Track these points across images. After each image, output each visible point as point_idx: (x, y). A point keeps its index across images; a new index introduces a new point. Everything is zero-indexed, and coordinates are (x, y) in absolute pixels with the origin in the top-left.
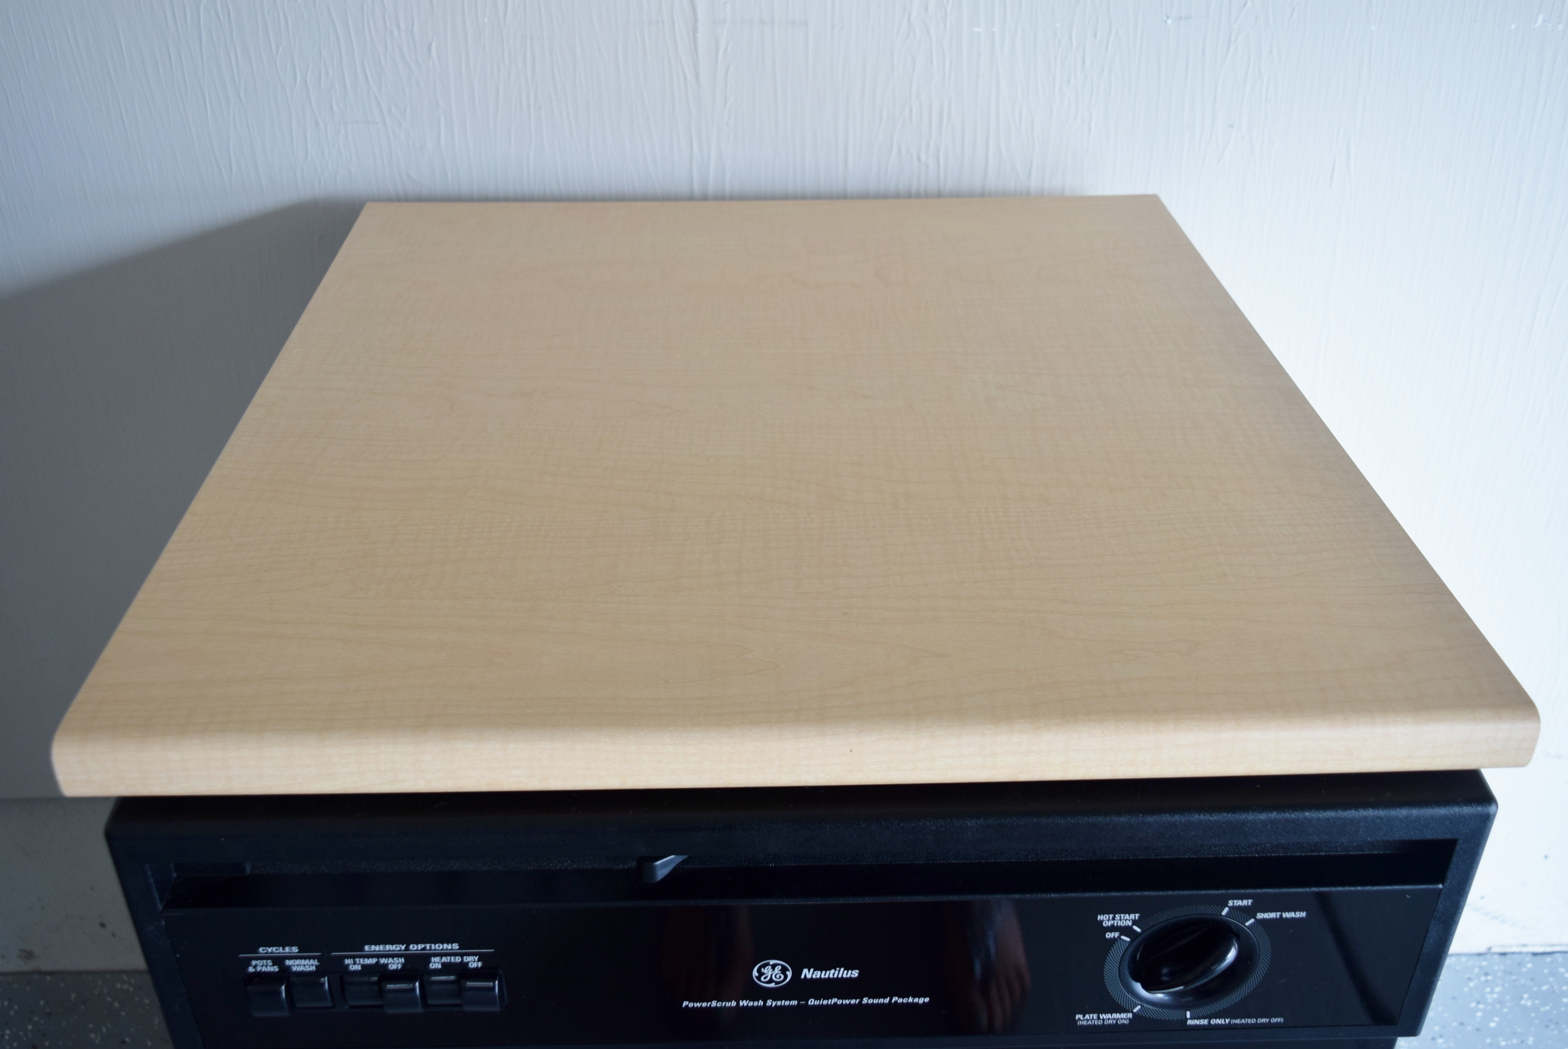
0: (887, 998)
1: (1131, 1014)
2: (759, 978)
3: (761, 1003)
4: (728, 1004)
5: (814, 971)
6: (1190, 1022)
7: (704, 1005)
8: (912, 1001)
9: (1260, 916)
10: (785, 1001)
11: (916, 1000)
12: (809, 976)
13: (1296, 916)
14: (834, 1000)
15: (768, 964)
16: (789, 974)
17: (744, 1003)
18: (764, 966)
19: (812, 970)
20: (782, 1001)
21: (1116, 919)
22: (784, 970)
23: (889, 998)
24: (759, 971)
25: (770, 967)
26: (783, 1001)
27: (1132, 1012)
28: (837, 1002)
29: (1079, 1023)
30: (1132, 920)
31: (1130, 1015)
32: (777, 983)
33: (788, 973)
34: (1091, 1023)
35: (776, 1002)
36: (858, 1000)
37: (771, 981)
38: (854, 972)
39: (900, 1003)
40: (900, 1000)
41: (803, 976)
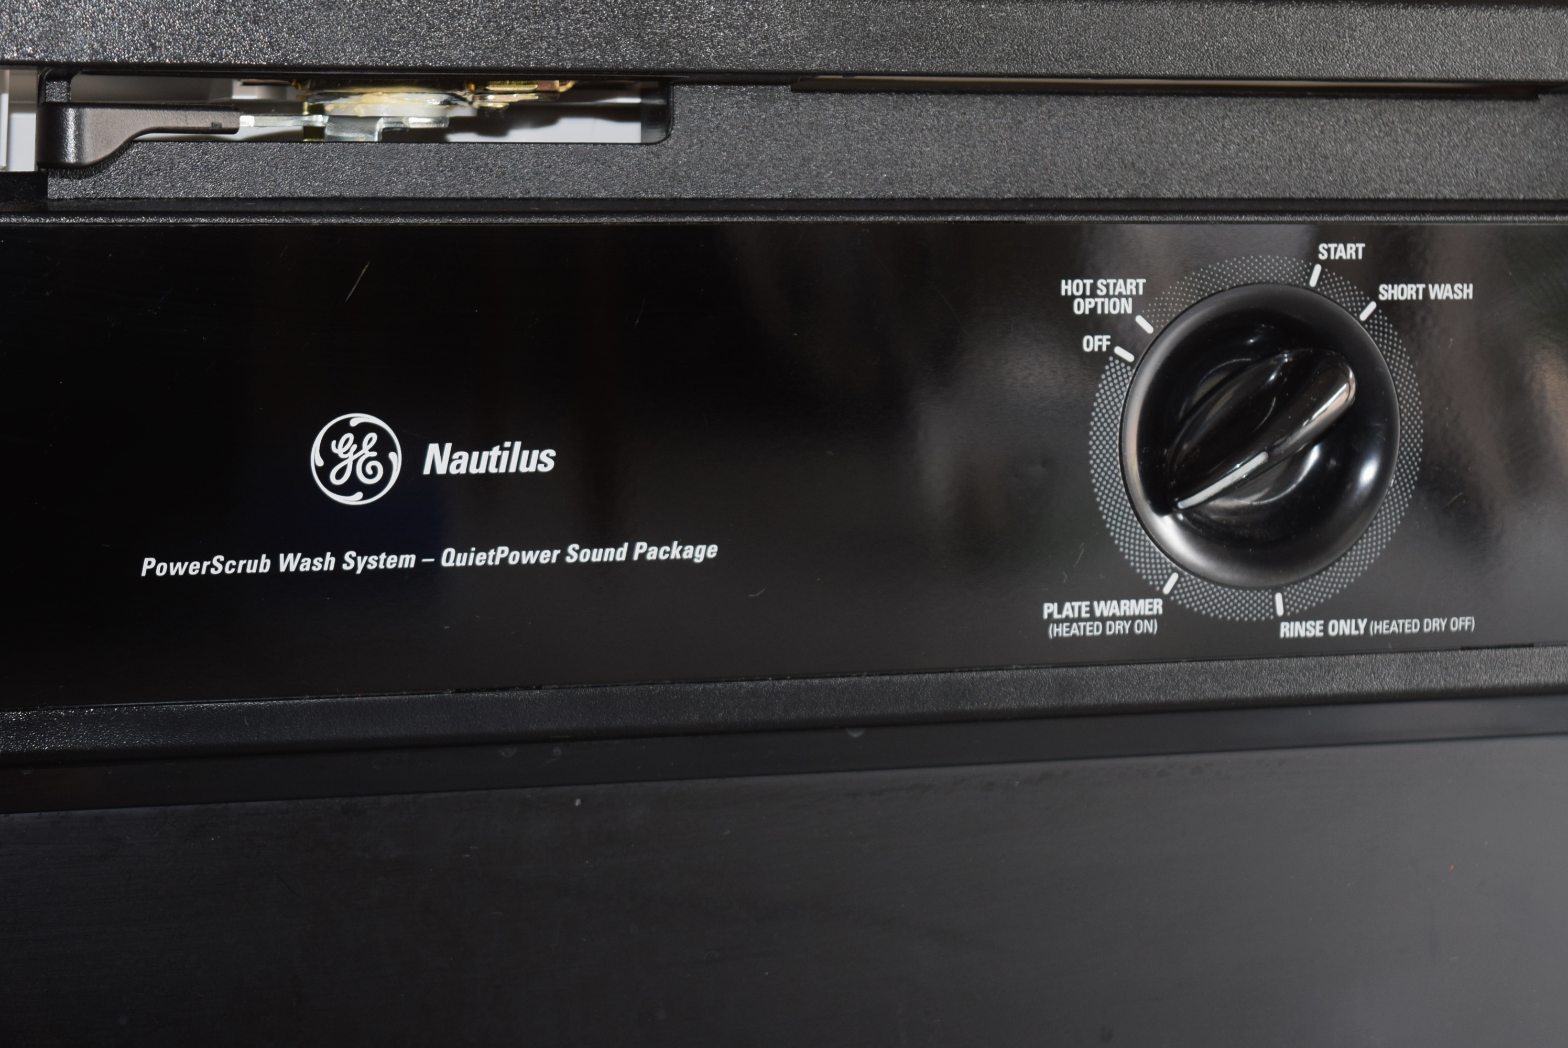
0: (622, 546)
1: (1160, 601)
2: (324, 473)
3: (330, 561)
4: (252, 567)
5: (453, 451)
6: (1288, 630)
7: (194, 568)
8: (678, 557)
9: (1387, 292)
10: (388, 555)
11: (689, 552)
12: (441, 470)
13: (1456, 297)
14: (502, 552)
15: (344, 427)
16: (396, 459)
17: (289, 562)
18: (336, 433)
19: (448, 447)
20: (378, 555)
21: (1099, 292)
22: (383, 448)
23: (626, 545)
24: (325, 451)
25: (350, 436)
26: (383, 556)
27: (1160, 595)
28: (507, 558)
29: (1055, 631)
30: (1131, 296)
31: (1157, 606)
32: (369, 491)
33: (392, 456)
34: (1077, 632)
35: (366, 558)
36: (557, 552)
37: (352, 486)
38: (543, 457)
39: (652, 561)
40: (653, 554)
41: (427, 471)
